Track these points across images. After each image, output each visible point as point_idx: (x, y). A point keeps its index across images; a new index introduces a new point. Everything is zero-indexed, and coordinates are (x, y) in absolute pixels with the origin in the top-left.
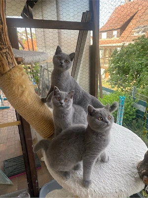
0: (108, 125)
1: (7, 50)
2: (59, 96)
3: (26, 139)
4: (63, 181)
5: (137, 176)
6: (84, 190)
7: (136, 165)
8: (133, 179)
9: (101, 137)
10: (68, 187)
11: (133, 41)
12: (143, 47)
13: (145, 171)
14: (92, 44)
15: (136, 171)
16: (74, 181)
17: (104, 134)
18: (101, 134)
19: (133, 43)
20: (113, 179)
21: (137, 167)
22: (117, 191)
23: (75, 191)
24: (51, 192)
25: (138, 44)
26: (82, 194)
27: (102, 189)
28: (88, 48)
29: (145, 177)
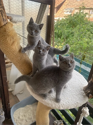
0: (70, 67)
1: (2, 9)
2: (40, 46)
3: (3, 77)
4: (44, 100)
5: (85, 94)
6: (57, 104)
7: (82, 89)
8: (83, 96)
9: (68, 74)
10: (47, 103)
11: (64, 17)
12: (70, 22)
13: (89, 91)
14: (49, 14)
15: (83, 92)
16: (50, 100)
17: (70, 72)
18: (68, 72)
19: (64, 18)
20: (72, 97)
21: (84, 90)
22: (76, 103)
23: (52, 106)
24: (18, 109)
25: (68, 20)
26: (57, 106)
27: (68, 103)
28: (46, 17)
29: (90, 94)
